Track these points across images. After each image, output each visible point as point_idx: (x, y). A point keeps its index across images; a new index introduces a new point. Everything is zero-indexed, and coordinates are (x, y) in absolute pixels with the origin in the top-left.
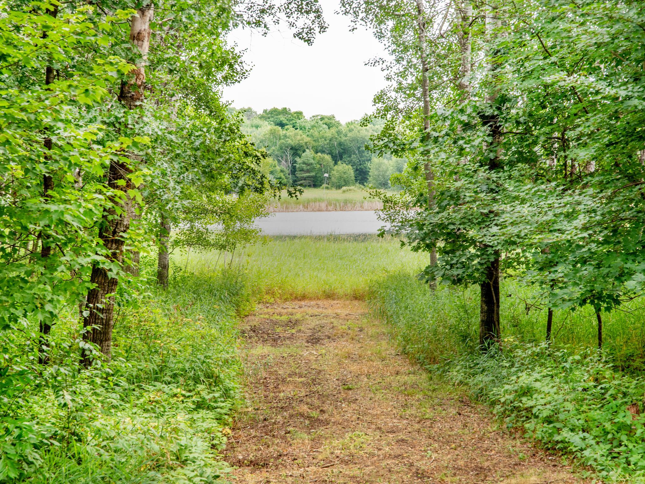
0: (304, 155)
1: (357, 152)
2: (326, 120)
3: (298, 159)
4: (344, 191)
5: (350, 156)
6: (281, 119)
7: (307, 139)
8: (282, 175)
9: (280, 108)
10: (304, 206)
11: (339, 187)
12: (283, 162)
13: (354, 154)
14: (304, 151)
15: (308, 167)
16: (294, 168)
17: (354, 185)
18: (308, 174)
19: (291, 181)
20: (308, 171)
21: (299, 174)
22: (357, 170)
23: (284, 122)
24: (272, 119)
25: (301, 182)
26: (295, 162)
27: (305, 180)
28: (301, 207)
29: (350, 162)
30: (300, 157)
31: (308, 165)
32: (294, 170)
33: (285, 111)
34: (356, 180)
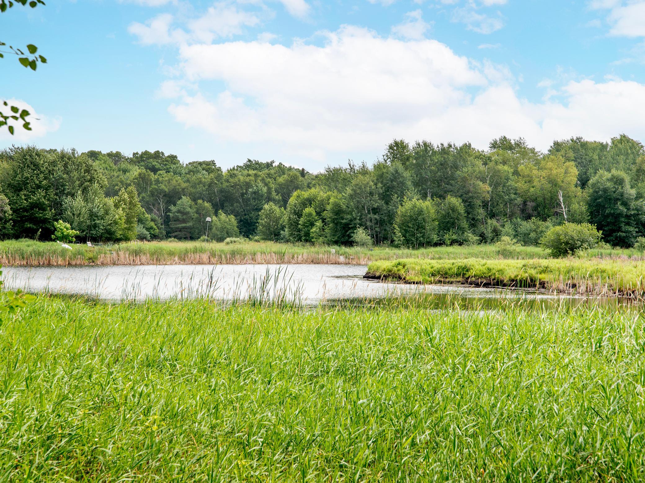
0: (179, 202)
1: (241, 200)
2: (204, 166)
3: (172, 208)
4: (228, 243)
5: (232, 205)
6: (153, 163)
7: (184, 185)
8: (152, 224)
9: (152, 151)
10: (180, 258)
11: (220, 240)
12: (155, 210)
13: (238, 201)
14: (180, 198)
15: (184, 217)
16: (168, 217)
17: (237, 237)
18: (184, 225)
19: (164, 233)
20: (184, 221)
21: (173, 225)
22: (241, 221)
23: (157, 167)
24: (142, 163)
25: (176, 234)
26: (169, 211)
27: (180, 231)
28: (176, 258)
29: (232, 212)
30: (175, 205)
31: (183, 213)
32: (167, 221)
33: (157, 155)
34: (241, 232)
